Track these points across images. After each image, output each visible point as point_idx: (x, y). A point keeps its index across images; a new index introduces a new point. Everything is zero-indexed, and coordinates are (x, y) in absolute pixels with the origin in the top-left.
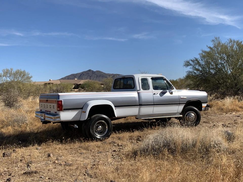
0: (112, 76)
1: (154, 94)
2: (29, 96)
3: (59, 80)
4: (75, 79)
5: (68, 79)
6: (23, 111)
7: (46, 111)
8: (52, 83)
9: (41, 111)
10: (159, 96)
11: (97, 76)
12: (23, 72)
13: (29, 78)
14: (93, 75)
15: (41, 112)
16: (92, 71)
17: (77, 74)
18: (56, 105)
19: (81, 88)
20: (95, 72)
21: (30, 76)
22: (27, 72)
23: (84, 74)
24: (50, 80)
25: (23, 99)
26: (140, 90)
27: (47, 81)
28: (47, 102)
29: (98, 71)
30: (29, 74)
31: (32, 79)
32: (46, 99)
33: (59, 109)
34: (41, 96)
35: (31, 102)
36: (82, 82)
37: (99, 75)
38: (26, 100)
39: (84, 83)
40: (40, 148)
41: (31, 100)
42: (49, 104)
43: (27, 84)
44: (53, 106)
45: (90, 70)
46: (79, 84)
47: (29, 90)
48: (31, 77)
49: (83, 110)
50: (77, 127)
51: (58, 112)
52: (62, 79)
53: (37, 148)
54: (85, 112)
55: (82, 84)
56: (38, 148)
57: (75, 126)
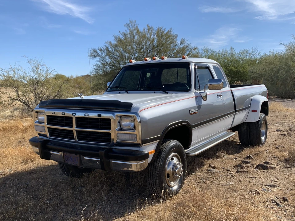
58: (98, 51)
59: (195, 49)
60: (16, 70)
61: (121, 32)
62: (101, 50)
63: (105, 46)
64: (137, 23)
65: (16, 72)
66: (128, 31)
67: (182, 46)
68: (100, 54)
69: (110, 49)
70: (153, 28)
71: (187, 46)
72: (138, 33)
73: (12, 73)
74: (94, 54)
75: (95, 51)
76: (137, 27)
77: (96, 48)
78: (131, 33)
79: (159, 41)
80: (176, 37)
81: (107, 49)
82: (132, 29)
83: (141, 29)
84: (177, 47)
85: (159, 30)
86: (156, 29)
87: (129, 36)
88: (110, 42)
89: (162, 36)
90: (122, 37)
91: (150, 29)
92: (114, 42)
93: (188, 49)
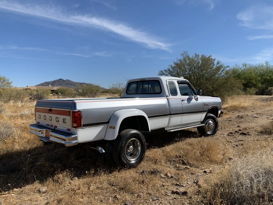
0: (79, 84)
1: (183, 100)
2: (10, 100)
3: (35, 86)
4: (50, 86)
5: (42, 86)
6: (5, 117)
7: (48, 125)
8: (30, 89)
9: (37, 124)
10: (187, 102)
11: (67, 84)
12: (3, 78)
13: (9, 83)
14: (64, 83)
15: (39, 126)
16: (63, 80)
17: (50, 82)
18: (69, 119)
19: (55, 94)
20: (65, 81)
21: (10, 81)
22: (7, 78)
23: (56, 82)
24: (27, 86)
25: (4, 103)
26: (170, 96)
27: (25, 87)
28: (50, 112)
29: (67, 80)
30: (9, 80)
31: (12, 84)
32: (49, 108)
33: (75, 125)
34: (38, 103)
35: (13, 106)
36: (55, 88)
37: (69, 83)
38: (7, 103)
39: (58, 89)
40: (44, 189)
41: (12, 104)
42: (54, 116)
43: (8, 89)
44: (63, 119)
45: (60, 79)
46: (53, 90)
47: (10, 94)
48: (11, 83)
49: (110, 125)
50: (104, 152)
51: (73, 130)
52: (37, 85)
53: (39, 190)
54: (114, 128)
55: (56, 90)
56: (41, 190)
57: (100, 149)
58: (164, 72)
59: (227, 67)
60: (120, 85)
61: (178, 59)
62: (165, 71)
63: (168, 68)
64: (188, 53)
65: (120, 86)
66: (183, 58)
67: (218, 65)
68: (165, 73)
69: (171, 70)
70: (199, 55)
71: (221, 66)
72: (189, 58)
73: (118, 86)
74: (162, 73)
75: (162, 72)
76: (188, 55)
77: (163, 70)
78: (185, 59)
79: (202, 64)
80: (214, 60)
81: (169, 70)
82: (185, 57)
83: (191, 57)
84: (215, 67)
85: (203, 56)
86: (200, 57)
87: (183, 61)
88: (171, 66)
89: (204, 60)
90: (179, 62)
91: (197, 56)
92: (174, 65)
93: (222, 67)
